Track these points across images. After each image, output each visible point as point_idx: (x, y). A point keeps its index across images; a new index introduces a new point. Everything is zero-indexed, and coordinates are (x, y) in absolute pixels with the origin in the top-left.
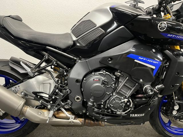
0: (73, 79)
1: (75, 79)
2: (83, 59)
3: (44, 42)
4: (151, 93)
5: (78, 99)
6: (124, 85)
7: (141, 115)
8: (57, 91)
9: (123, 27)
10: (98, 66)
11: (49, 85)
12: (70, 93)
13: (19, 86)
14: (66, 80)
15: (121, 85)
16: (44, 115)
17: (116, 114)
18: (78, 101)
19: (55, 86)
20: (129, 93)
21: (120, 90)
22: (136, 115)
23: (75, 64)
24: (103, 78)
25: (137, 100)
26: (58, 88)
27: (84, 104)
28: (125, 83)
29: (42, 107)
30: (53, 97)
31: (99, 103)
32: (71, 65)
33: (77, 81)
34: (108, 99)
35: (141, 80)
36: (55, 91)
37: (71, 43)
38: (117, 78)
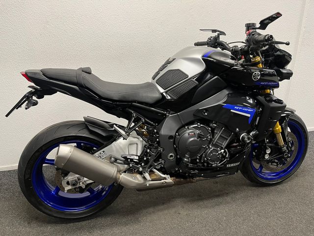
0: (165, 136)
1: (167, 136)
3: (131, 99)
4: (248, 141)
5: (171, 156)
6: (220, 136)
7: (237, 164)
8: (148, 151)
9: (216, 77)
10: (192, 119)
11: (136, 145)
12: (163, 150)
13: (104, 152)
14: (158, 137)
15: (217, 136)
16: (138, 179)
17: (211, 166)
18: (172, 158)
19: (145, 145)
20: (225, 144)
21: (216, 142)
22: (232, 165)
23: (165, 118)
24: (198, 132)
25: (233, 149)
26: (148, 148)
27: (179, 161)
28: (222, 134)
29: (130, 171)
30: (145, 158)
31: (195, 158)
32: (159, 120)
33: (171, 137)
34: (204, 152)
35: (237, 129)
36: (146, 152)
38: (213, 130)
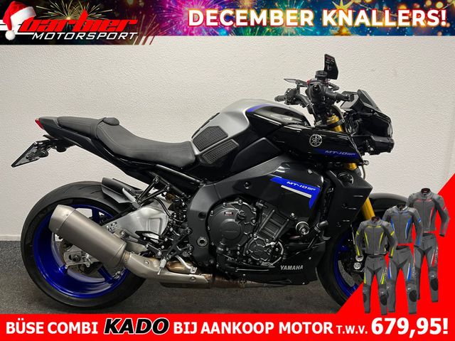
0: (194, 212)
1: (197, 212)
2: (210, 182)
3: (153, 158)
4: (305, 233)
5: (202, 242)
6: (269, 221)
7: (298, 267)
8: (171, 229)
9: (264, 138)
10: (232, 193)
11: (159, 221)
12: (191, 232)
13: (116, 223)
14: (185, 213)
15: (265, 221)
16: (152, 266)
17: (260, 265)
18: (202, 245)
19: (169, 222)
20: (276, 234)
21: (263, 229)
22: (290, 268)
23: (198, 189)
24: (239, 211)
25: (291, 244)
26: (172, 226)
27: (212, 250)
28: (271, 218)
29: (149, 254)
30: (166, 239)
31: (234, 248)
32: (191, 191)
33: (201, 215)
34: (247, 242)
35: (293, 214)
36: (169, 231)
37: (192, 158)
38: (259, 211)
